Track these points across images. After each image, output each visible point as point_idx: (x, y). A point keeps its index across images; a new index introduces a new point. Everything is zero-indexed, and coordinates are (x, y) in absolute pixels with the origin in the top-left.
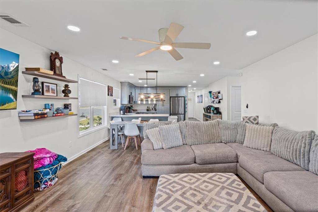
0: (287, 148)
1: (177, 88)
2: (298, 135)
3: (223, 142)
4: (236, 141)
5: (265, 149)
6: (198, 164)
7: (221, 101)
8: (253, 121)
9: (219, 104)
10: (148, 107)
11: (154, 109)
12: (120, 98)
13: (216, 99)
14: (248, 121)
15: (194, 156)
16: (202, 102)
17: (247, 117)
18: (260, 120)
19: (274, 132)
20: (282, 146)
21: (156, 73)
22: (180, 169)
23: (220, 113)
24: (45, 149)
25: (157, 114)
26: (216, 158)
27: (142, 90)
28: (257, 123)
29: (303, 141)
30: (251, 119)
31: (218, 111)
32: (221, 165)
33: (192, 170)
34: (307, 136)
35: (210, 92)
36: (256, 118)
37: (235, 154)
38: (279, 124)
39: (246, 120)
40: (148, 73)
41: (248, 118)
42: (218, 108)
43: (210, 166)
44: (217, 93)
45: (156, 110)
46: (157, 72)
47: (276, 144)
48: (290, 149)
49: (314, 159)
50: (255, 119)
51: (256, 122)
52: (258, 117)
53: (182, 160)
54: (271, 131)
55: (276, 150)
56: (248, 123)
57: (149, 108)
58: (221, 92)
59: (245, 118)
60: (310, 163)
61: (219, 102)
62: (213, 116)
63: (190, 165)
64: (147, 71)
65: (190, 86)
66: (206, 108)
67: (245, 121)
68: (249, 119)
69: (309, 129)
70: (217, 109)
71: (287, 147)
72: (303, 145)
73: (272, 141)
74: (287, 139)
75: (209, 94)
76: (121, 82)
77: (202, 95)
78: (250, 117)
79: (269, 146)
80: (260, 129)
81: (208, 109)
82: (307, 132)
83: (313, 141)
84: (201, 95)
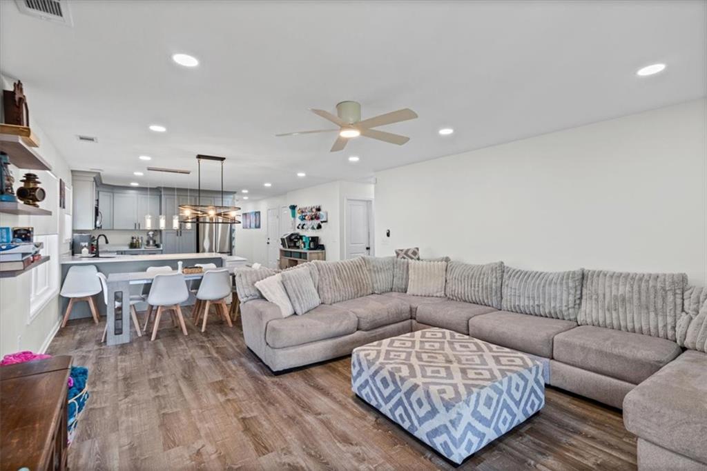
0: (475, 287)
1: (213, 195)
2: (484, 269)
3: (376, 292)
4: (393, 290)
5: (438, 294)
6: (363, 330)
7: (322, 225)
8: (413, 256)
9: (319, 230)
10: (133, 238)
11: (151, 242)
12: (71, 214)
13: (311, 221)
14: (405, 256)
15: (357, 319)
16: (258, 227)
17: (402, 250)
18: (421, 254)
19: (449, 269)
20: (466, 286)
21: (219, 162)
22: (340, 343)
23: (322, 247)
24: (31, 353)
25: (162, 253)
26: (388, 316)
27: (115, 195)
28: (418, 259)
29: (494, 275)
30: (410, 253)
31: (316, 244)
32: (393, 326)
33: (357, 342)
34: (498, 268)
35: (293, 208)
36: (416, 250)
37: (409, 306)
38: (452, 258)
39: (402, 254)
40: (202, 161)
41: (404, 252)
42: (317, 238)
43: (381, 330)
44: (314, 210)
45: (158, 246)
46: (222, 159)
47: (455, 284)
48: (478, 287)
49: (509, 294)
50: (415, 253)
51: (417, 257)
52: (418, 249)
53: (342, 328)
54: (444, 268)
55: (456, 291)
56: (404, 258)
57: (137, 240)
58: (322, 208)
59: (400, 252)
60: (503, 300)
61: (319, 227)
62: (310, 253)
63: (353, 335)
64: (199, 157)
65: (245, 191)
66: (287, 238)
67: (400, 256)
68: (406, 253)
69: (498, 261)
70: (315, 240)
71: (475, 285)
72: (494, 280)
73: (448, 281)
74: (472, 276)
75: (290, 211)
76: (72, 171)
77: (259, 212)
78: (408, 250)
79: (443, 289)
80: (430, 266)
81: (292, 240)
82: (496, 264)
83: (505, 274)
84: (256, 212)
